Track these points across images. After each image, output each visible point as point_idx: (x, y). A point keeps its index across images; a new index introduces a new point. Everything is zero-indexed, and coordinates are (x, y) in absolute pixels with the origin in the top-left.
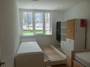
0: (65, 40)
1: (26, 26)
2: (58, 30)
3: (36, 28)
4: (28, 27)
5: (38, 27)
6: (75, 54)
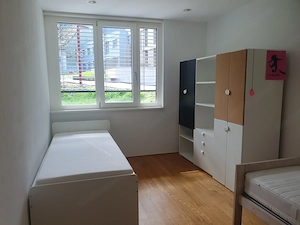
0: (210, 126)
1: (72, 76)
2: (185, 92)
3: (108, 85)
4: (81, 79)
6: (249, 175)
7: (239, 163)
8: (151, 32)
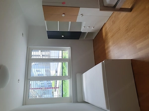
0: (80, 24)
1: (54, 92)
2: (63, 36)
3: (59, 74)
4: (56, 88)
5: (57, 72)
6: (105, 5)
7: (99, 9)
8: (33, 53)
